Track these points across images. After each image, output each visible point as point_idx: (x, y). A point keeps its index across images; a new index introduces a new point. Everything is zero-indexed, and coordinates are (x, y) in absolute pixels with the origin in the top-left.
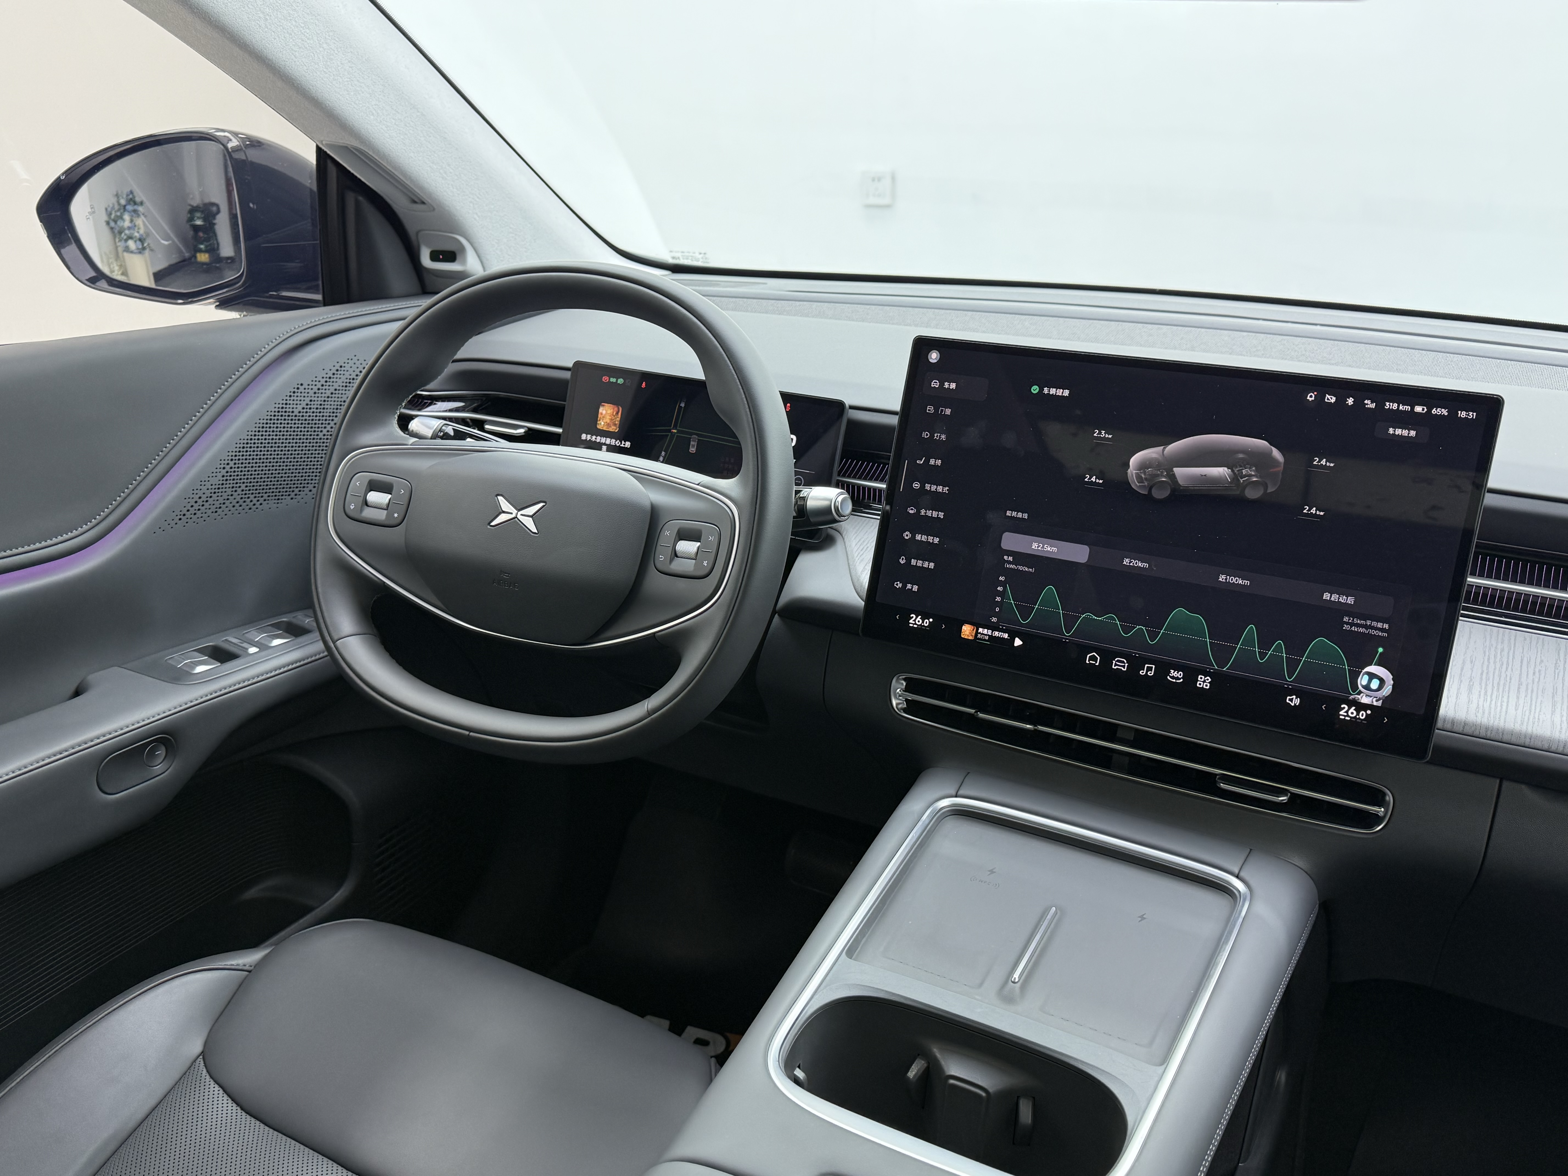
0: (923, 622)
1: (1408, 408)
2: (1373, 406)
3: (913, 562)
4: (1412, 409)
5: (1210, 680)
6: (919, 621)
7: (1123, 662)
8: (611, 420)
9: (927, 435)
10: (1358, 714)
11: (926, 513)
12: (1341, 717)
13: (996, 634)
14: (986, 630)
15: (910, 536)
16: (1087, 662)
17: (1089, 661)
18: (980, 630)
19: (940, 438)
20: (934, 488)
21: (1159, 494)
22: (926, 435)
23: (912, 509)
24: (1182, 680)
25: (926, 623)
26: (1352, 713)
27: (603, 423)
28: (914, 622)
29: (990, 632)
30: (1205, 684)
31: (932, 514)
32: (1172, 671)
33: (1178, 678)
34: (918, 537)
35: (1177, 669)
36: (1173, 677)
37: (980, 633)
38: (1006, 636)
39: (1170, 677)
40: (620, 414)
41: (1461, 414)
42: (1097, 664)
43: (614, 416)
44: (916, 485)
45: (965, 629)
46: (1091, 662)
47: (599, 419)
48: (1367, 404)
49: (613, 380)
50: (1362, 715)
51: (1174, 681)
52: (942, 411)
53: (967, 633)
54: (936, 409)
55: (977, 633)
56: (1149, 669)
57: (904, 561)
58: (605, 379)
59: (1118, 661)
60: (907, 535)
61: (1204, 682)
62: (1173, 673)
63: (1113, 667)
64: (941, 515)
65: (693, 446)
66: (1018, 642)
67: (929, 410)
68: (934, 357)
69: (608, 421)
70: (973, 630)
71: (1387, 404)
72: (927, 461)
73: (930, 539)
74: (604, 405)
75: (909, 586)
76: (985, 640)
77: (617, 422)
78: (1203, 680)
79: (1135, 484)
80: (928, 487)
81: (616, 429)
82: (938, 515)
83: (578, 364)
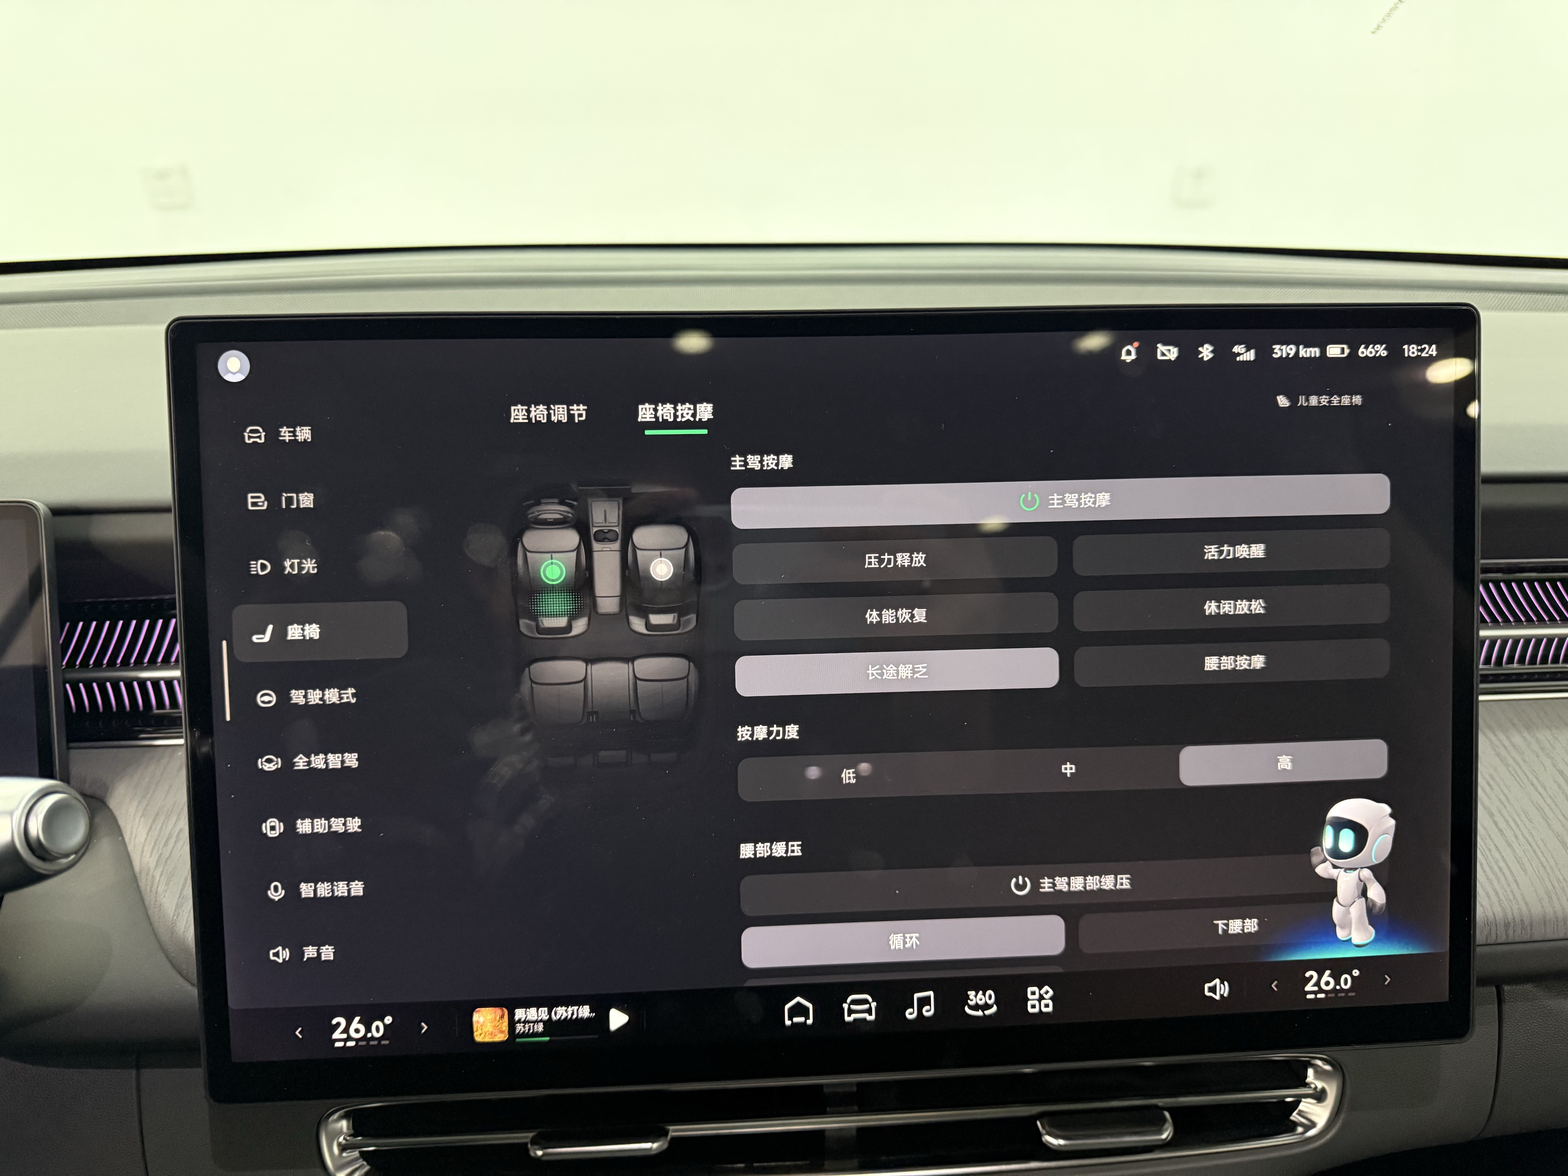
0: (368, 1030)
1: (1315, 352)
2: (1250, 356)
3: (306, 890)
4: (1323, 352)
5: (1051, 992)
6: (357, 1031)
7: (865, 1002)
9: (263, 567)
10: (1337, 982)
11: (309, 763)
12: (1309, 996)
13: (561, 1012)
14: (533, 1010)
15: (280, 828)
16: (788, 1023)
17: (790, 1018)
18: (520, 1014)
19: (301, 569)
20: (315, 697)
22: (260, 567)
23: (269, 761)
24: (995, 1008)
25: (378, 1029)
26: (1327, 983)
28: (345, 1036)
29: (543, 1014)
30: (1043, 1002)
31: (326, 763)
32: (972, 994)
33: (987, 1006)
34: (304, 826)
35: (981, 986)
36: (976, 1007)
37: (519, 1021)
38: (585, 1012)
39: (971, 1007)
41: (1409, 350)
42: (810, 1022)
44: (266, 699)
45: (482, 1020)
46: (796, 1020)
48: (1240, 354)
50: (1346, 982)
51: (980, 1013)
52: (289, 500)
53: (489, 1028)
54: (273, 499)
55: (512, 1024)
56: (924, 1001)
57: (281, 893)
59: (854, 1002)
60: (273, 828)
61: (1041, 998)
62: (975, 998)
63: (847, 1019)
64: (352, 760)
66: (617, 1019)
67: (254, 504)
70: (502, 1017)
71: (1277, 347)
72: (280, 633)
73: (337, 824)
75: (310, 952)
76: (536, 1035)
78: (1037, 996)
80: (297, 697)
82: (343, 762)
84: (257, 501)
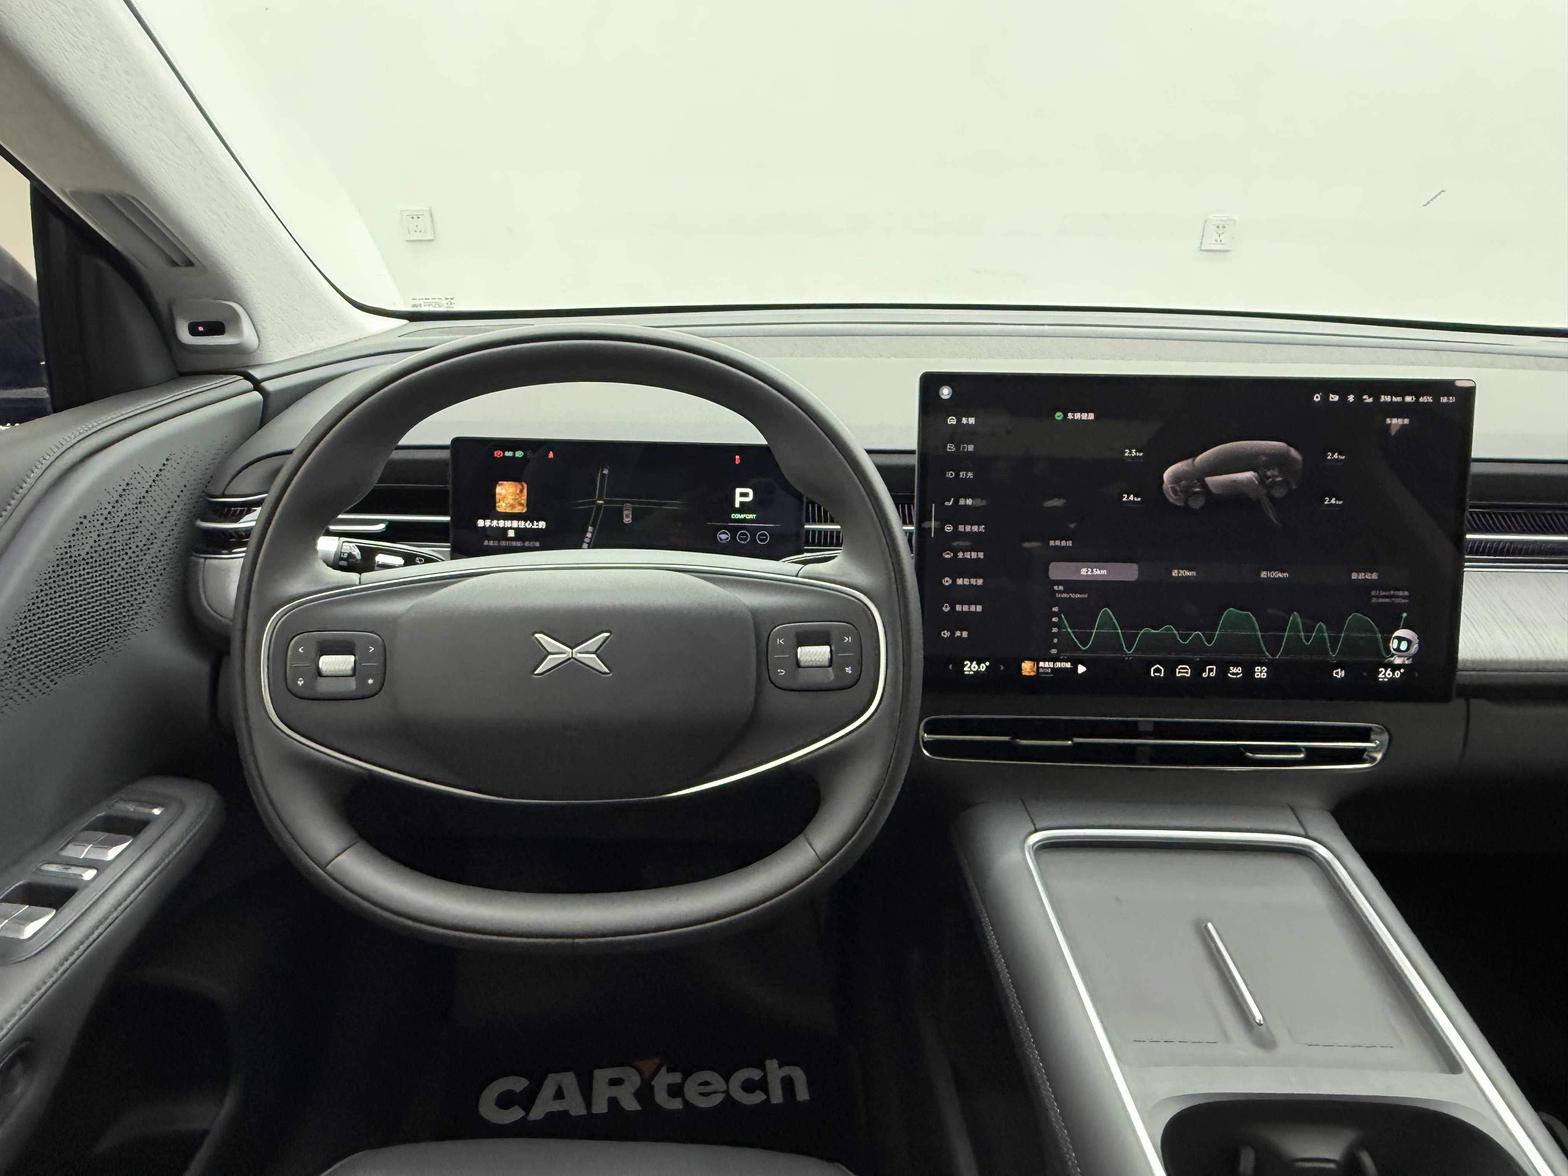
0: (979, 667)
1: (1399, 399)
2: (1370, 400)
3: (958, 608)
4: (1403, 399)
5: (1266, 669)
6: (974, 667)
7: (1186, 669)
8: (515, 500)
9: (952, 475)
10: (1394, 674)
11: (964, 556)
12: (1380, 680)
13: (1059, 665)
14: (1047, 663)
15: (950, 581)
16: (1152, 675)
17: (1154, 674)
18: (1041, 664)
19: (967, 475)
20: (968, 528)
21: (1197, 504)
22: (950, 475)
23: (948, 554)
24: (1241, 675)
25: (983, 667)
26: (1389, 674)
27: (504, 505)
28: (969, 669)
29: (1051, 665)
30: (1262, 674)
31: (971, 557)
32: (1231, 668)
33: (1237, 674)
34: (960, 581)
35: (1236, 665)
36: (1233, 674)
37: (1042, 667)
38: (1068, 665)
39: (1231, 674)
40: (525, 492)
41: (1443, 399)
42: (1162, 675)
43: (518, 494)
44: (949, 528)
45: (1025, 666)
46: (1156, 674)
47: (497, 500)
48: (1366, 399)
49: (509, 454)
50: (1397, 674)
51: (1235, 677)
52: (964, 448)
53: (1028, 669)
54: (958, 447)
55: (1038, 668)
56: (1211, 670)
57: (948, 609)
58: (498, 454)
59: (1181, 668)
60: (947, 581)
61: (1261, 672)
62: (1233, 670)
63: (1177, 675)
64: (981, 555)
65: (627, 516)
66: (1081, 669)
68: (946, 392)
69: (511, 502)
70: (1034, 665)
71: (1383, 397)
72: (956, 502)
73: (973, 581)
74: (501, 484)
75: (958, 633)
76: (1048, 673)
77: (523, 502)
78: (1260, 671)
79: (1172, 498)
80: (961, 528)
81: (523, 510)
82: (977, 555)
83: (457, 441)
84: (951, 448)
